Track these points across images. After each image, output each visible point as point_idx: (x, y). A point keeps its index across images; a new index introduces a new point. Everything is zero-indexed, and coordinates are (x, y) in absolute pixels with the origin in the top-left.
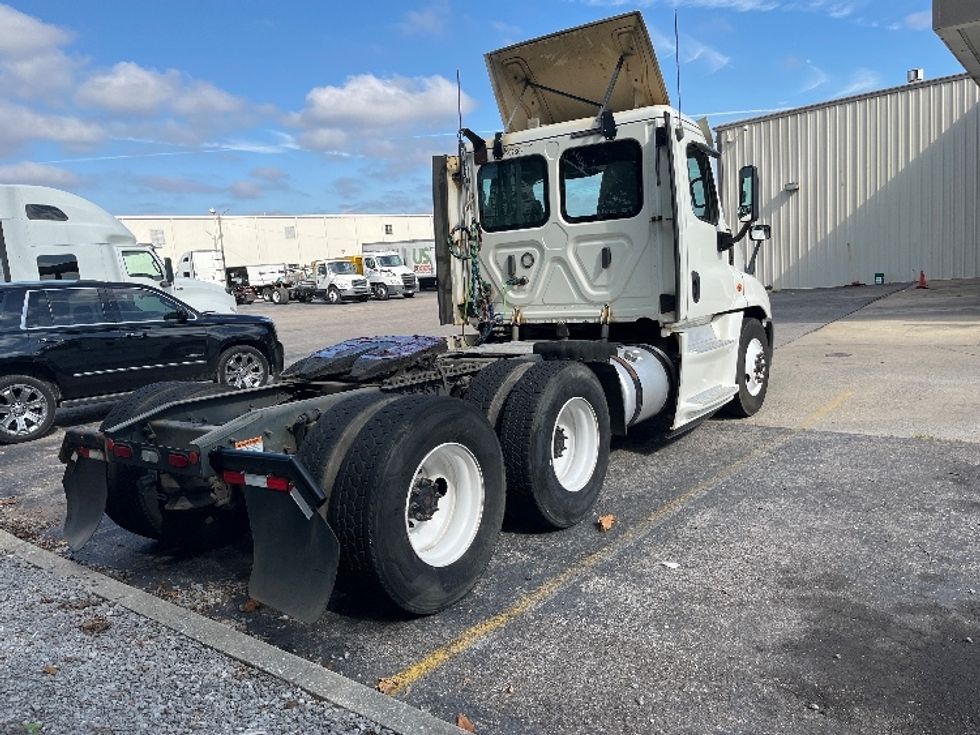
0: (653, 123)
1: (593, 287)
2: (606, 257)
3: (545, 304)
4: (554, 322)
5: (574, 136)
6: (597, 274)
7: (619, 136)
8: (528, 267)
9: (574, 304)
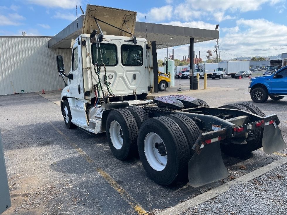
0: (145, 43)
1: (131, 85)
2: (134, 77)
3: (117, 91)
4: (120, 96)
5: (125, 41)
6: (132, 81)
7: (137, 44)
8: (111, 79)
9: (125, 90)
